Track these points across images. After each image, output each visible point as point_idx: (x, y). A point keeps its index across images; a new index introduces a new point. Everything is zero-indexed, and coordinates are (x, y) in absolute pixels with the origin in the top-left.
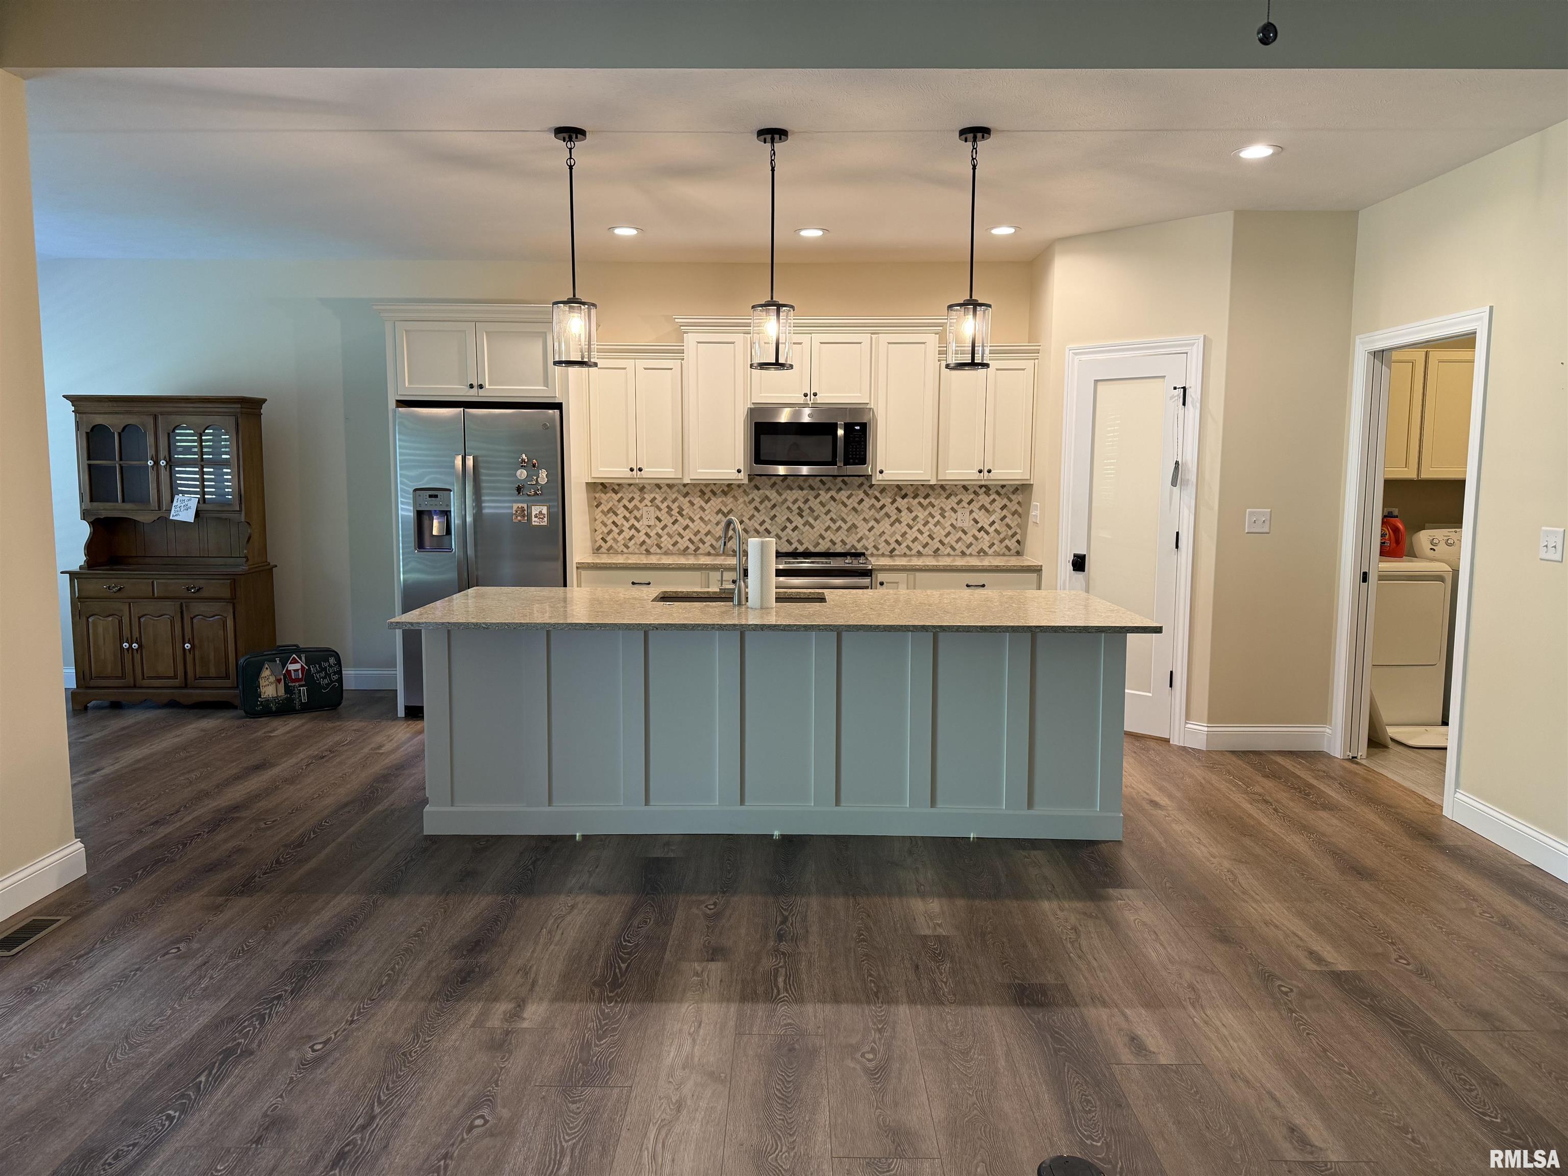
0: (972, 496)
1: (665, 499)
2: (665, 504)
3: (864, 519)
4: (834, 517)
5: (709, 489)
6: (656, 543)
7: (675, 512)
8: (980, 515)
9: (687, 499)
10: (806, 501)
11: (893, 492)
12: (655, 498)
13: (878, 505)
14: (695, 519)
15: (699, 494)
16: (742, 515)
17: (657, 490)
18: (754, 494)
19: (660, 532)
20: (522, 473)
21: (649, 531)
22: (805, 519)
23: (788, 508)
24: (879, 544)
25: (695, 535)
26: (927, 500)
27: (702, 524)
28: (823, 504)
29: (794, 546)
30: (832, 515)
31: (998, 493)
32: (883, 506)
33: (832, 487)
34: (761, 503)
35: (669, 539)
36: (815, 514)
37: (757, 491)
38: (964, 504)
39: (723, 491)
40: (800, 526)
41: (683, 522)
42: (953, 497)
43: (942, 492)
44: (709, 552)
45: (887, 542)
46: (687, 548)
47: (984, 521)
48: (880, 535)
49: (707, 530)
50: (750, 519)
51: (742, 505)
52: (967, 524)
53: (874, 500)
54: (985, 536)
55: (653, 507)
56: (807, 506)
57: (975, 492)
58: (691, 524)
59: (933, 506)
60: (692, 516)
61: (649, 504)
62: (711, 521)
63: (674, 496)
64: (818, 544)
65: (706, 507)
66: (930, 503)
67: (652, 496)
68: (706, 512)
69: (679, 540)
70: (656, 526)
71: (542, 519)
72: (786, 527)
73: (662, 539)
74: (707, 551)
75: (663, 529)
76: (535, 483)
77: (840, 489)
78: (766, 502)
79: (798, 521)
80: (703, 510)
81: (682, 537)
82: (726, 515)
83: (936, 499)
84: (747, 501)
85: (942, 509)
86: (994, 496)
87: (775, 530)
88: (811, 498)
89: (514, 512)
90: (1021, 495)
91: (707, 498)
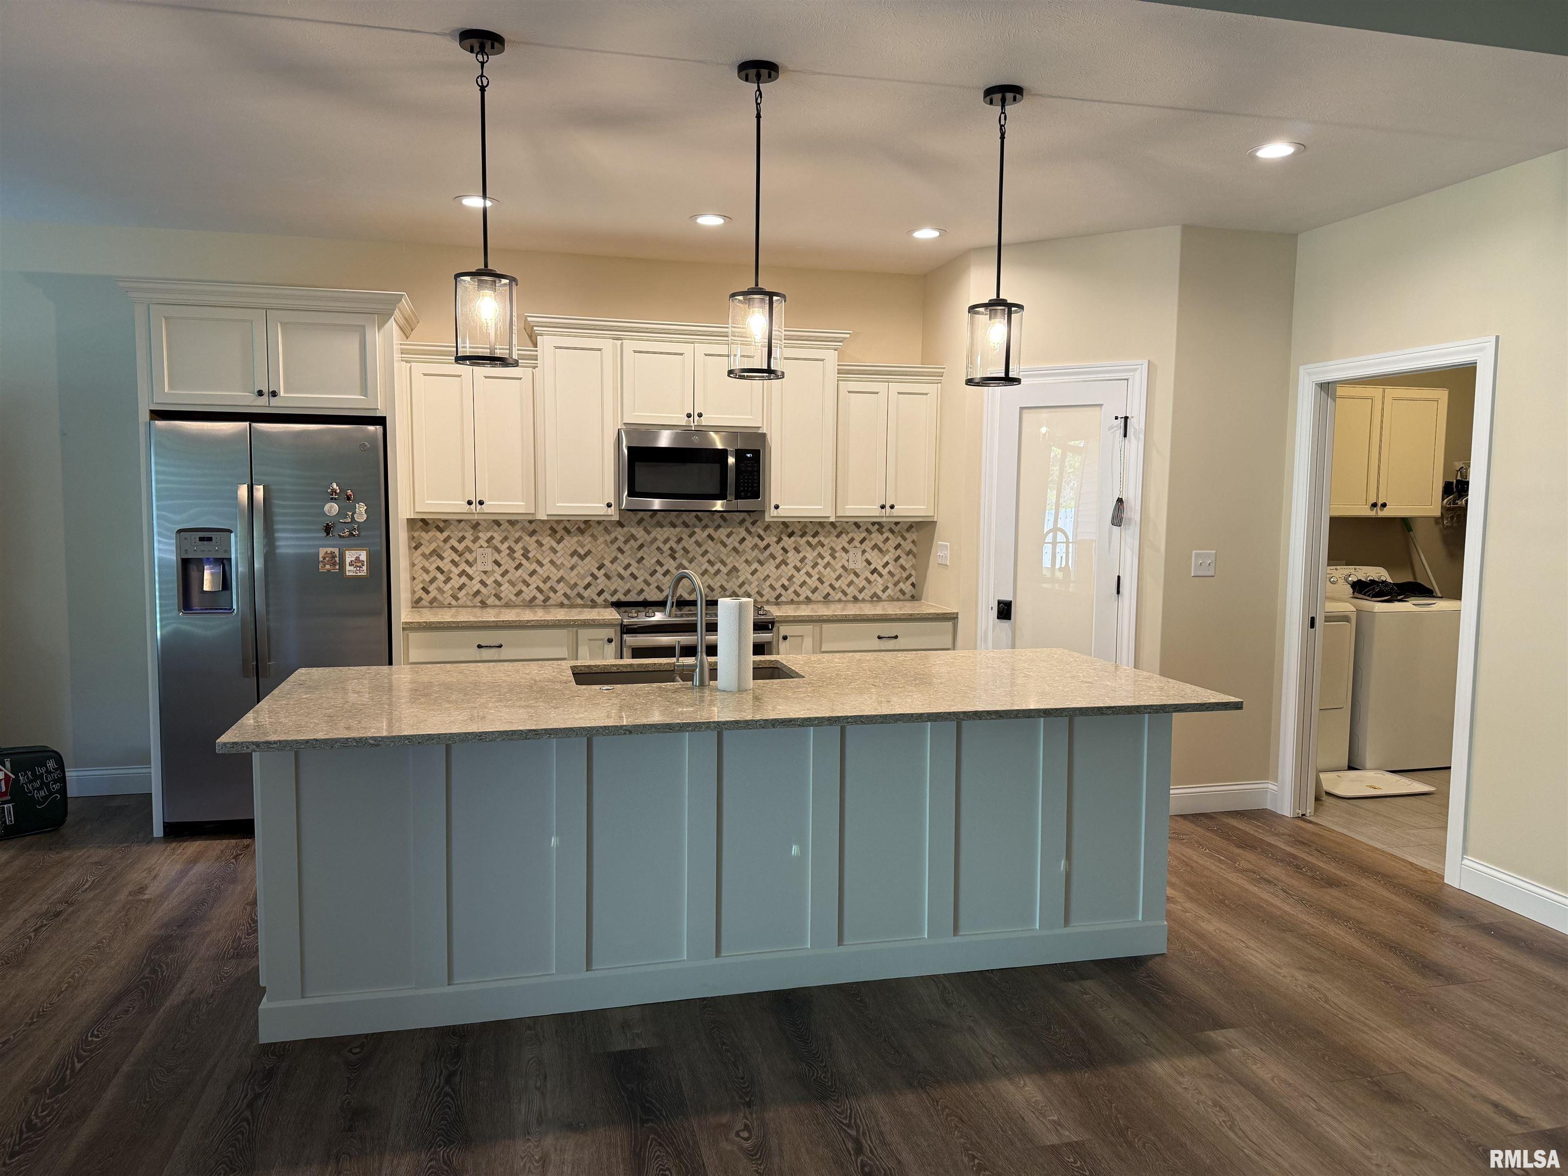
0: (864, 534)
1: (506, 539)
2: (506, 545)
3: (747, 561)
4: (712, 559)
5: (562, 526)
6: (494, 592)
7: (518, 554)
8: (873, 556)
9: (534, 538)
10: (680, 540)
11: (778, 530)
12: (492, 538)
13: (762, 545)
14: (544, 562)
15: (549, 532)
16: (604, 558)
17: (496, 527)
18: (617, 533)
19: (499, 579)
20: (331, 507)
21: (484, 578)
22: (678, 561)
23: (658, 549)
24: (764, 589)
25: (545, 582)
26: (816, 538)
27: (553, 569)
28: (698, 544)
29: (665, 593)
30: (709, 556)
31: (892, 531)
32: (768, 546)
33: (710, 523)
34: (626, 542)
35: (511, 587)
36: (690, 555)
37: (620, 528)
38: (856, 543)
39: (579, 529)
40: (673, 570)
41: (529, 566)
42: (844, 535)
43: (832, 530)
44: (562, 603)
45: (772, 587)
46: (534, 598)
47: (877, 561)
48: (765, 579)
49: (559, 576)
50: (612, 562)
51: (603, 546)
52: (858, 565)
53: (757, 538)
54: (879, 579)
55: (490, 549)
56: (681, 546)
57: (867, 530)
58: (538, 569)
59: (823, 546)
60: (541, 559)
61: (485, 545)
62: (564, 565)
63: (517, 535)
65: (558, 548)
66: (819, 542)
67: (489, 534)
68: (558, 555)
69: (524, 588)
70: (494, 572)
72: (655, 571)
73: (502, 588)
74: (559, 601)
75: (503, 575)
76: (349, 520)
77: (719, 527)
78: (632, 542)
79: (670, 564)
80: (555, 551)
81: (528, 585)
82: (582, 558)
83: (826, 537)
84: (609, 541)
85: (832, 549)
86: (887, 534)
87: (642, 575)
88: (685, 536)
89: (321, 559)
90: (916, 534)
91: (558, 538)
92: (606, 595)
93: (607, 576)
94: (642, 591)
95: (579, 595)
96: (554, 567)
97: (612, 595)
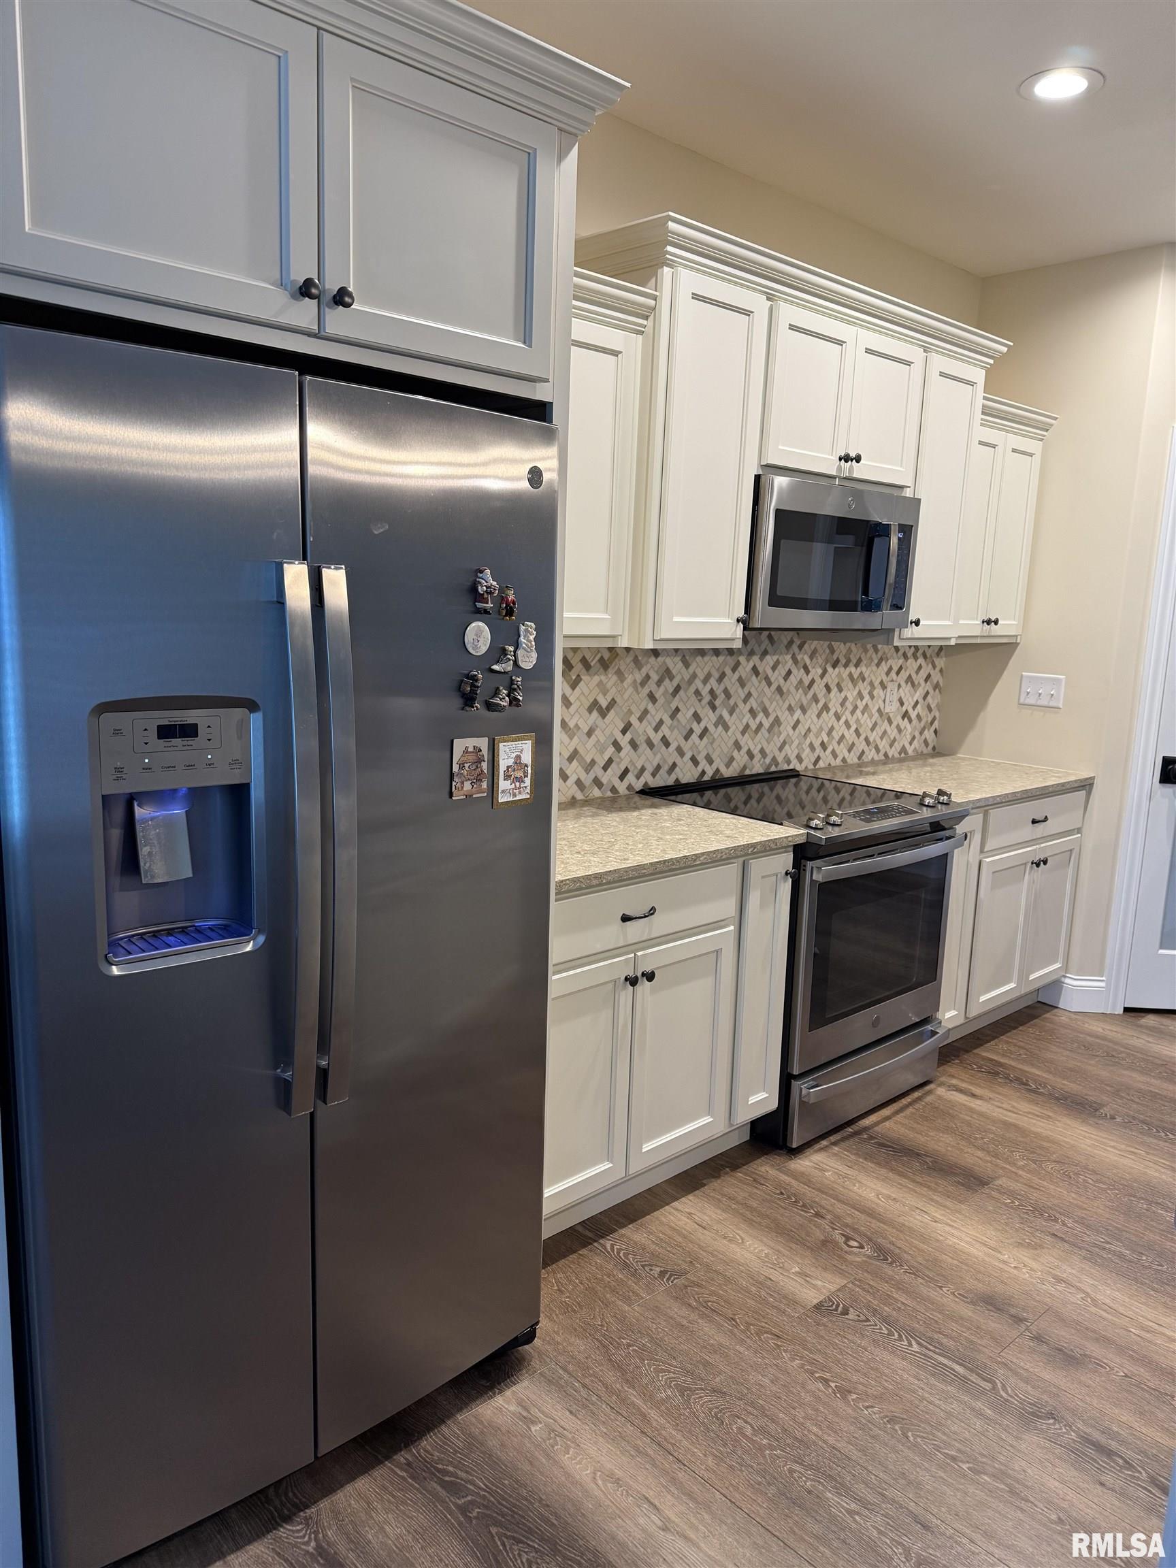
0: (901, 661)
3: (790, 709)
4: (755, 706)
5: (579, 656)
8: (905, 692)
10: (722, 677)
11: (824, 656)
13: (807, 680)
16: (630, 712)
18: (649, 666)
20: (479, 633)
22: (718, 712)
23: (697, 693)
24: (804, 750)
26: (858, 669)
28: (742, 683)
29: (700, 769)
30: (752, 702)
31: (925, 656)
32: (813, 682)
33: (756, 649)
34: (659, 683)
36: (732, 702)
38: (893, 674)
39: (601, 661)
40: (711, 728)
42: (883, 663)
43: (874, 656)
44: (573, 798)
45: (812, 747)
47: (910, 698)
48: (806, 736)
50: (641, 719)
51: (631, 690)
52: (892, 708)
53: (802, 670)
54: (908, 726)
56: (722, 686)
57: (905, 656)
59: (864, 680)
62: (579, 728)
64: (732, 759)
65: (573, 696)
66: (861, 673)
68: (572, 709)
71: (521, 780)
72: (691, 731)
74: (569, 795)
76: (509, 667)
77: (765, 653)
78: (667, 682)
79: (709, 718)
82: (603, 713)
83: (867, 667)
84: (639, 681)
85: (871, 684)
86: (921, 660)
87: (676, 738)
88: (728, 671)
89: (455, 768)
90: (944, 659)
91: (574, 678)
92: (630, 778)
93: (634, 744)
94: (674, 765)
95: (597, 782)
96: (566, 733)
97: (638, 777)
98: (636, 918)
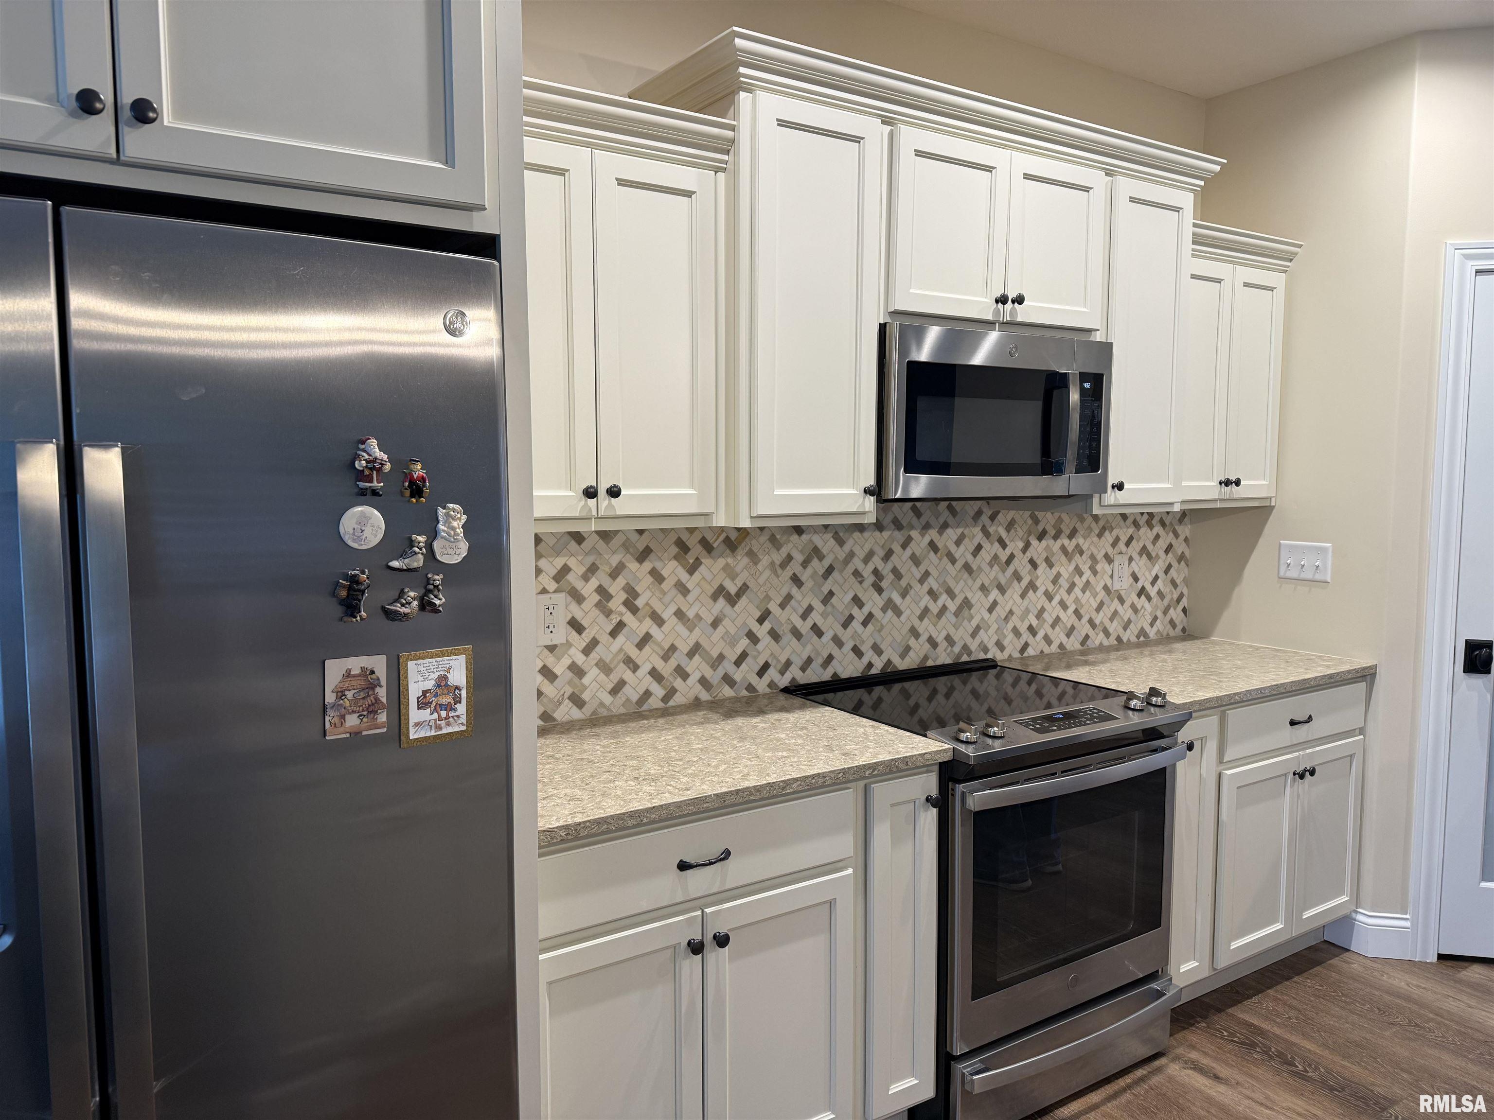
0: (1131, 531)
1: (593, 569)
2: (594, 583)
3: (983, 588)
4: (935, 587)
5: (697, 536)
6: (569, 691)
7: (616, 604)
8: (1140, 565)
9: (647, 566)
10: (889, 554)
11: (1025, 528)
12: (565, 570)
13: (1004, 556)
14: (665, 616)
15: (674, 550)
16: (768, 598)
17: (573, 544)
18: (790, 545)
19: (580, 659)
20: (363, 520)
21: (550, 661)
22: (885, 595)
23: (856, 573)
24: (1005, 636)
25: (666, 658)
26: (1074, 540)
27: (681, 629)
28: (916, 560)
29: (865, 660)
30: (931, 582)
31: (1163, 523)
32: (1012, 557)
33: (933, 521)
34: (805, 564)
35: (602, 676)
36: (903, 583)
38: (1121, 545)
39: (728, 542)
40: (878, 613)
41: (637, 626)
42: (1107, 533)
43: (1094, 525)
44: (697, 699)
45: (1016, 632)
46: (647, 694)
47: (1146, 574)
48: (1007, 619)
49: (691, 643)
50: (782, 606)
51: (767, 573)
52: (1123, 584)
53: (997, 544)
54: (1147, 605)
55: (563, 595)
56: (890, 565)
57: (1136, 524)
58: (655, 631)
59: (1081, 553)
60: (658, 607)
61: (552, 586)
62: (701, 619)
63: (615, 561)
64: (908, 649)
65: (691, 582)
66: (1078, 546)
67: (559, 562)
68: (691, 597)
69: (628, 675)
70: (569, 645)
71: (449, 708)
72: (851, 618)
73: (586, 680)
74: (691, 696)
75: (587, 651)
76: (418, 561)
77: (945, 526)
78: (815, 562)
79: (873, 602)
80: (683, 589)
81: (635, 668)
82: (732, 600)
83: (1085, 538)
84: (778, 563)
85: (1093, 557)
86: (1158, 529)
87: (831, 626)
88: (897, 548)
89: (330, 698)
90: (1189, 526)
91: (691, 561)
92: (772, 674)
93: (775, 635)
94: (830, 658)
95: (728, 680)
96: (684, 624)
97: (782, 673)
98: (697, 866)
